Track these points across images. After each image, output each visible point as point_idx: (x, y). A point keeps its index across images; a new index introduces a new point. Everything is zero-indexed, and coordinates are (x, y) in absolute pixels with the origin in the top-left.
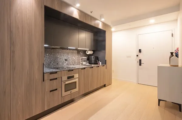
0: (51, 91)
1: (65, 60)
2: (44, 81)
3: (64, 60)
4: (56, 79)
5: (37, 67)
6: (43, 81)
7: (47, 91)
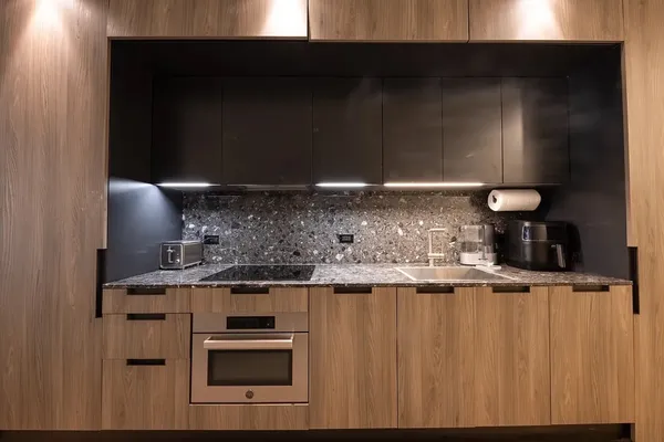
0: (131, 362)
1: (341, 241)
2: (99, 314)
3: (335, 241)
4: (161, 317)
5: (73, 262)
6: (94, 315)
7: (110, 355)
